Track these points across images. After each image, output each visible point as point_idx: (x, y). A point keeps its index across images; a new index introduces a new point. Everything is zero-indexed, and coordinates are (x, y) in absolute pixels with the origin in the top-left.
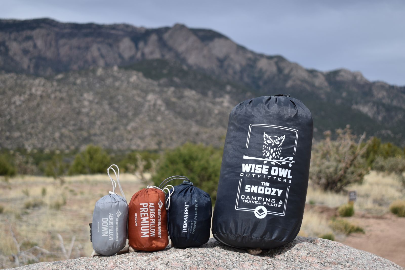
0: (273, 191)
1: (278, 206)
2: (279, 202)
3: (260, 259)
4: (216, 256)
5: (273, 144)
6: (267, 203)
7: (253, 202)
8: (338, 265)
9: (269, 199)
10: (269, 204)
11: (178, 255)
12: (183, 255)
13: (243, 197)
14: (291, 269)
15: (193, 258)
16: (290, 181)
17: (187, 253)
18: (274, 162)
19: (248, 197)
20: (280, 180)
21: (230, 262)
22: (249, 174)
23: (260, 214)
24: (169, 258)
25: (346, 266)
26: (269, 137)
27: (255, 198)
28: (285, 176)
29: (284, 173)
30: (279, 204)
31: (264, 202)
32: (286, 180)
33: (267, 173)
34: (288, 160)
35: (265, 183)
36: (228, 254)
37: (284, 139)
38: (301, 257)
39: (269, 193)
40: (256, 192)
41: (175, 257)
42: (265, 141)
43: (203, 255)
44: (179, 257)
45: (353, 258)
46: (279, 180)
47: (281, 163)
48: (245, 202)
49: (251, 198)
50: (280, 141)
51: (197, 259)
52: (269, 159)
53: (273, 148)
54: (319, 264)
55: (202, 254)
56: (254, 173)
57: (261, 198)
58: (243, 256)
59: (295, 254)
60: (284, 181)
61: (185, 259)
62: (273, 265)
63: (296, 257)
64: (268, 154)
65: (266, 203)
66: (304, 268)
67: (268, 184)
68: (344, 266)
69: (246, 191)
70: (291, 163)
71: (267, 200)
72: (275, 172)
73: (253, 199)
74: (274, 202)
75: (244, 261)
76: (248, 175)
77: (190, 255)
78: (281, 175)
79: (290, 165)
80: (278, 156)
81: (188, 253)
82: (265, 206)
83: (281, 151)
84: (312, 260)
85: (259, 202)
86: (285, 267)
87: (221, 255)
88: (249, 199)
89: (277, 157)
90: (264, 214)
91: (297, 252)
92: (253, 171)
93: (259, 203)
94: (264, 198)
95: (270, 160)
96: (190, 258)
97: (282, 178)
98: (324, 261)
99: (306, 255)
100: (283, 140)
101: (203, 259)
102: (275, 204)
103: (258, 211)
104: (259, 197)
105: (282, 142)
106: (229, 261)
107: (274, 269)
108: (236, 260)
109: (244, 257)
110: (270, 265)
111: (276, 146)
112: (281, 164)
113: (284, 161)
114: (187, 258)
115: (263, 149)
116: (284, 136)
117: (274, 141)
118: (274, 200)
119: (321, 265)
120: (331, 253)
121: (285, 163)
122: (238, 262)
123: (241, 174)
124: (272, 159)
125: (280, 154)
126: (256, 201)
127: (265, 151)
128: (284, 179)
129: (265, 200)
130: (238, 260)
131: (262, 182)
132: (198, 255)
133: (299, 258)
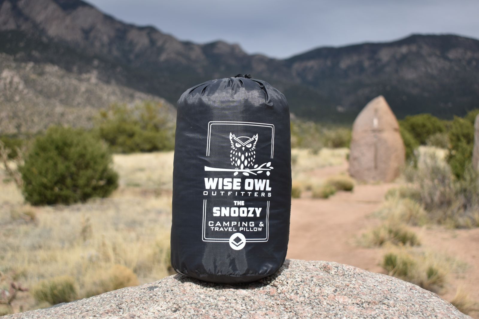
0: (249, 211)
1: (259, 230)
2: (260, 225)
3: (274, 305)
4: (213, 305)
5: (243, 148)
6: (245, 228)
7: (226, 229)
8: (379, 305)
9: (247, 222)
10: (248, 230)
11: (160, 309)
12: (168, 308)
13: (211, 224)
14: (322, 317)
15: (183, 312)
16: (270, 195)
17: (172, 304)
18: (247, 172)
19: (218, 224)
20: (257, 196)
21: (237, 313)
22: (216, 192)
23: (237, 244)
24: (148, 314)
25: (390, 305)
26: (237, 138)
27: (228, 223)
28: (262, 189)
29: (260, 185)
30: (259, 227)
31: (240, 228)
32: (264, 194)
33: (239, 188)
34: (265, 167)
35: (238, 201)
36: (228, 300)
37: (257, 139)
38: (327, 297)
39: (245, 215)
40: (228, 215)
41: (156, 311)
42: (232, 145)
43: (195, 305)
44: (162, 311)
45: (387, 289)
46: (255, 196)
47: (256, 173)
48: (215, 230)
49: (222, 224)
50: (252, 142)
51: (190, 313)
52: (240, 169)
53: (243, 153)
54: (355, 305)
55: (194, 303)
56: (223, 190)
57: (236, 223)
58: (250, 302)
59: (318, 292)
60: (262, 196)
61: (172, 314)
62: (294, 312)
63: (320, 297)
64: (239, 162)
65: (243, 228)
66: (339, 314)
67: (242, 203)
68: (387, 305)
69: (214, 215)
70: (269, 171)
71: (244, 225)
72: (249, 185)
73: (225, 225)
74: (253, 226)
75: (254, 310)
76: (214, 193)
77: (177, 307)
78: (257, 189)
79: (268, 174)
80: (251, 163)
81: (174, 303)
82: (242, 232)
83: (254, 157)
84: (344, 299)
85: (234, 228)
86: (313, 314)
87: (219, 302)
88: (220, 226)
89: (251, 165)
90: (243, 243)
91: (320, 289)
92: (220, 187)
93: (234, 230)
94: (239, 222)
95: (242, 170)
96: (178, 312)
97: (260, 192)
98: (361, 301)
99: (333, 293)
100: (256, 141)
101: (198, 312)
102: (254, 228)
103: (234, 240)
104: (233, 222)
105: (255, 144)
106: (234, 311)
107: (298, 318)
108: (244, 310)
109: (252, 303)
110: (291, 313)
111: (247, 150)
112: (256, 175)
113: (259, 169)
114: (175, 311)
115: (231, 156)
116: (257, 135)
117: (244, 144)
118: (253, 223)
119: (359, 307)
120: (359, 286)
121: (261, 172)
122: (247, 312)
123: (204, 192)
124: (244, 168)
125: (254, 160)
126: (229, 228)
127: (234, 158)
128: (262, 193)
129: (241, 224)
130: (246, 309)
131: (234, 202)
132: (189, 305)
133: (325, 299)
